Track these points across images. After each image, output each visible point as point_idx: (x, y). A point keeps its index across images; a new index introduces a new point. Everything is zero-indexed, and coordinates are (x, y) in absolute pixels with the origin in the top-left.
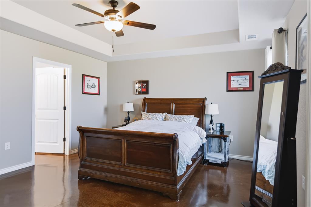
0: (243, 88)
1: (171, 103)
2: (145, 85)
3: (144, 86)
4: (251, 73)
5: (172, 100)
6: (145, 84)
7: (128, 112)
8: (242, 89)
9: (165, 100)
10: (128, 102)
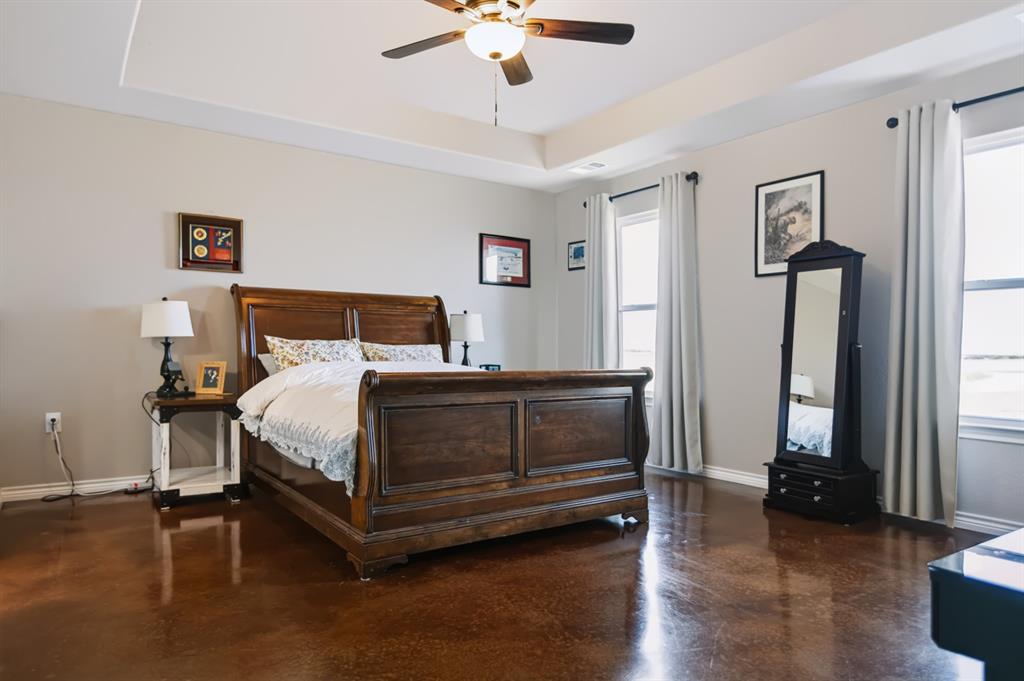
0: (513, 278)
1: (345, 310)
2: (225, 235)
3: (221, 240)
4: (525, 244)
5: (349, 300)
6: (227, 232)
7: (167, 338)
8: (509, 279)
9: (325, 299)
10: (165, 299)
